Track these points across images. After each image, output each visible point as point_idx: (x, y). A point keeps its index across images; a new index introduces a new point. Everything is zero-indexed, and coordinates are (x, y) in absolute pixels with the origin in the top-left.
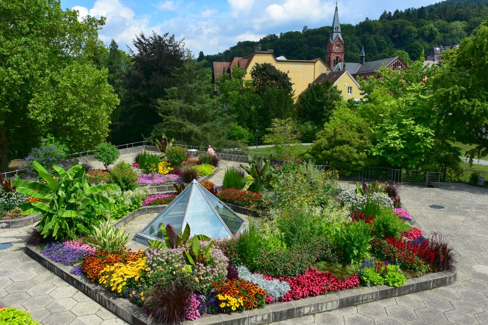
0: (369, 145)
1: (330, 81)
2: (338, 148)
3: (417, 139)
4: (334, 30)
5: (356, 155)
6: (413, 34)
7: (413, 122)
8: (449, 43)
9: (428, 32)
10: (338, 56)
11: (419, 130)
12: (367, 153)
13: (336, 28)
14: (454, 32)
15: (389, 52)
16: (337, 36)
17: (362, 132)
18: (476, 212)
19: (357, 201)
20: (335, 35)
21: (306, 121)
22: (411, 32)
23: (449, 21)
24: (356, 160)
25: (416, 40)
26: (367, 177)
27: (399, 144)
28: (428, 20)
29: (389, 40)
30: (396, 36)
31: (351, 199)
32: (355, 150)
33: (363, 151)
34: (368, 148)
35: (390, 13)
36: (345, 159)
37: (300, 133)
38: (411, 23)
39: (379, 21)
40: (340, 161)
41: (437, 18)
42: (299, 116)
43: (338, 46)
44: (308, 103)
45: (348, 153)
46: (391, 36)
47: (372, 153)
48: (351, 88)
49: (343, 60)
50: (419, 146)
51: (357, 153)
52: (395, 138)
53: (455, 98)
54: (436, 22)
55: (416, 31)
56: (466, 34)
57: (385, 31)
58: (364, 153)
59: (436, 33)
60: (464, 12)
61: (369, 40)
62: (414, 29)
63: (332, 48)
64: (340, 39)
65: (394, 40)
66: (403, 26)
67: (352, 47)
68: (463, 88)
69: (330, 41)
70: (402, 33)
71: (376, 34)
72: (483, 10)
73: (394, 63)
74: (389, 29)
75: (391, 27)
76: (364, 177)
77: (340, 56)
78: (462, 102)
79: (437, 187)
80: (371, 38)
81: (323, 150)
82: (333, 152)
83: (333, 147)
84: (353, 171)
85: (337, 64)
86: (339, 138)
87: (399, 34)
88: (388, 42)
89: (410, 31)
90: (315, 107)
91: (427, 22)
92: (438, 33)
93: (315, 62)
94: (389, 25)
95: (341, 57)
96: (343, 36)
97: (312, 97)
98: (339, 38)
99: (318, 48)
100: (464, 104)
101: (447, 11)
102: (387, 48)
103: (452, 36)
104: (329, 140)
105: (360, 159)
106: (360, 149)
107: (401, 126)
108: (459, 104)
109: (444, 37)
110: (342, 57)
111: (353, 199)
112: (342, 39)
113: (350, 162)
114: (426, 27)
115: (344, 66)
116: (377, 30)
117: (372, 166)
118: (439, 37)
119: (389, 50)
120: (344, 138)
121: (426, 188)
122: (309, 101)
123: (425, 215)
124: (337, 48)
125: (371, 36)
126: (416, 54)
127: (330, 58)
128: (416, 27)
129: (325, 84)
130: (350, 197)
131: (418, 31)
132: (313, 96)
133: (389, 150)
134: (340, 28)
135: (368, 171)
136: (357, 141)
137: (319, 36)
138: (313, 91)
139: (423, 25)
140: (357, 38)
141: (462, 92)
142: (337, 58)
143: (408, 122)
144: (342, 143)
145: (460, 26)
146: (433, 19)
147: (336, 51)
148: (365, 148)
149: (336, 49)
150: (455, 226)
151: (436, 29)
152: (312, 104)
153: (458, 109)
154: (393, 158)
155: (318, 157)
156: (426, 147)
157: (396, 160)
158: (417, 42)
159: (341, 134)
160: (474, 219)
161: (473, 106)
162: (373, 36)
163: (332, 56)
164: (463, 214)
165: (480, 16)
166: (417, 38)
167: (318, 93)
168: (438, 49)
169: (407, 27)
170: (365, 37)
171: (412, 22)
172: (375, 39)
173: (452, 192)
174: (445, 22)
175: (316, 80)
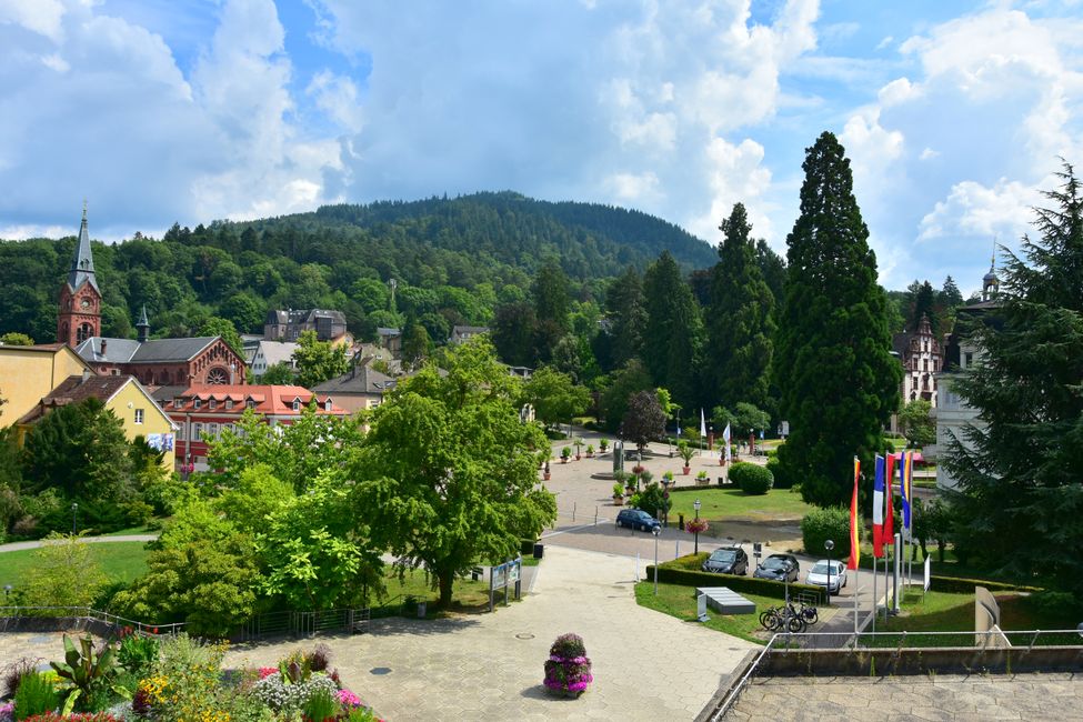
0: (258, 577)
1: (95, 395)
2: (204, 588)
3: (335, 560)
4: (79, 267)
5: (238, 599)
6: (235, 278)
7: (326, 535)
8: (303, 303)
9: (263, 277)
10: (87, 321)
11: (338, 547)
12: (255, 590)
13: (82, 263)
14: (309, 283)
15: (188, 309)
16: (86, 279)
17: (240, 553)
18: (433, 669)
19: (287, 694)
20: (80, 278)
21: (44, 487)
22: (230, 275)
23: (301, 261)
24: (237, 606)
25: (241, 291)
26: (256, 632)
27: (309, 572)
28: (261, 254)
29: (187, 284)
30: (200, 278)
31: (277, 694)
32: (235, 590)
33: (247, 589)
34: (256, 583)
35: (186, 228)
36: (219, 609)
37: (30, 516)
38: (229, 256)
39: (163, 241)
40: (211, 612)
41: (278, 253)
42: (25, 478)
43: (88, 300)
44: (49, 446)
45: (224, 596)
46: (191, 278)
47: (263, 592)
48: (141, 411)
49: (99, 330)
50: (339, 572)
51: (239, 593)
52: (302, 564)
53: (384, 497)
54: (277, 261)
55: (241, 273)
56: (328, 288)
57: (179, 267)
58: (251, 592)
59: (277, 281)
60: (325, 248)
61: (145, 283)
62: (236, 268)
63: (73, 305)
64: (92, 288)
65: (197, 286)
66: (215, 260)
67: (108, 292)
68: (394, 482)
69: (68, 289)
70: (214, 274)
71: (160, 270)
72: (355, 249)
73: (213, 347)
74: (187, 264)
75: (192, 260)
76: (250, 633)
77: (91, 322)
78: (394, 501)
79: (366, 632)
80: (150, 278)
81: (172, 593)
82: (193, 597)
83: (192, 586)
84: (233, 627)
85: (85, 339)
86: (203, 568)
87: (208, 275)
88: (185, 289)
89: (228, 273)
90: (64, 456)
91: (260, 257)
92: (282, 282)
93: (54, 352)
94: (188, 254)
95: (94, 325)
96: (98, 280)
97: (56, 433)
98: (90, 285)
99: (26, 288)
100: (397, 504)
101: (295, 242)
102: (184, 301)
103: (306, 290)
104: (181, 572)
105: (245, 604)
106: (242, 585)
107: (308, 541)
108: (391, 504)
109: (294, 292)
110: (97, 325)
111: (281, 693)
112: (96, 287)
113: (227, 611)
114: (260, 267)
115: (103, 346)
116: (160, 263)
117: (263, 612)
118: (284, 290)
119: (189, 305)
120: (213, 570)
121: (352, 638)
122: (49, 442)
123: (371, 690)
124: (85, 304)
125: (149, 273)
126: (244, 319)
127: (67, 325)
128: (241, 265)
129: (86, 404)
130: (275, 691)
131: (245, 275)
132: (60, 431)
133: (291, 582)
134: (91, 264)
135: (256, 622)
136: (237, 574)
137: (27, 260)
138: (60, 420)
139: (252, 264)
140: (117, 274)
141: (392, 487)
142: (85, 325)
143: (321, 535)
144: (209, 578)
145: (319, 274)
146: (270, 253)
147: (82, 311)
148: (252, 584)
149: (80, 306)
150: (416, 700)
151: (277, 274)
152: (58, 448)
153: (390, 512)
154: (299, 594)
155: (161, 608)
156: (348, 573)
157: (304, 597)
158: (242, 296)
159: (206, 561)
160: (434, 682)
161: (410, 508)
162: (154, 273)
163: (73, 322)
164: (418, 675)
165: (350, 258)
166: (243, 287)
167: (70, 426)
168: (283, 313)
169: (223, 264)
170: (136, 274)
171: (232, 254)
172: (158, 280)
173: (390, 637)
174: (292, 263)
175: (59, 388)
